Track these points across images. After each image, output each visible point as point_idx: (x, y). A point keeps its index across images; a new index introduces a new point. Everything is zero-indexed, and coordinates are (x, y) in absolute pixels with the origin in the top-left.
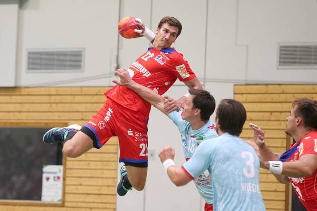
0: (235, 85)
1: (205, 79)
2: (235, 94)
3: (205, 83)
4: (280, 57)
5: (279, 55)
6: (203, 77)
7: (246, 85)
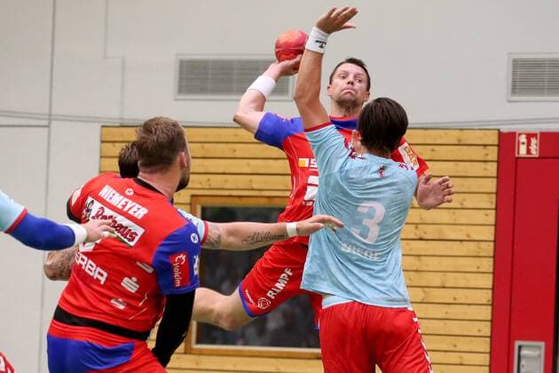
0: (103, 126)
1: (50, 115)
2: (102, 142)
3: (50, 123)
4: (181, 79)
5: (177, 76)
6: (47, 112)
7: (122, 126)
